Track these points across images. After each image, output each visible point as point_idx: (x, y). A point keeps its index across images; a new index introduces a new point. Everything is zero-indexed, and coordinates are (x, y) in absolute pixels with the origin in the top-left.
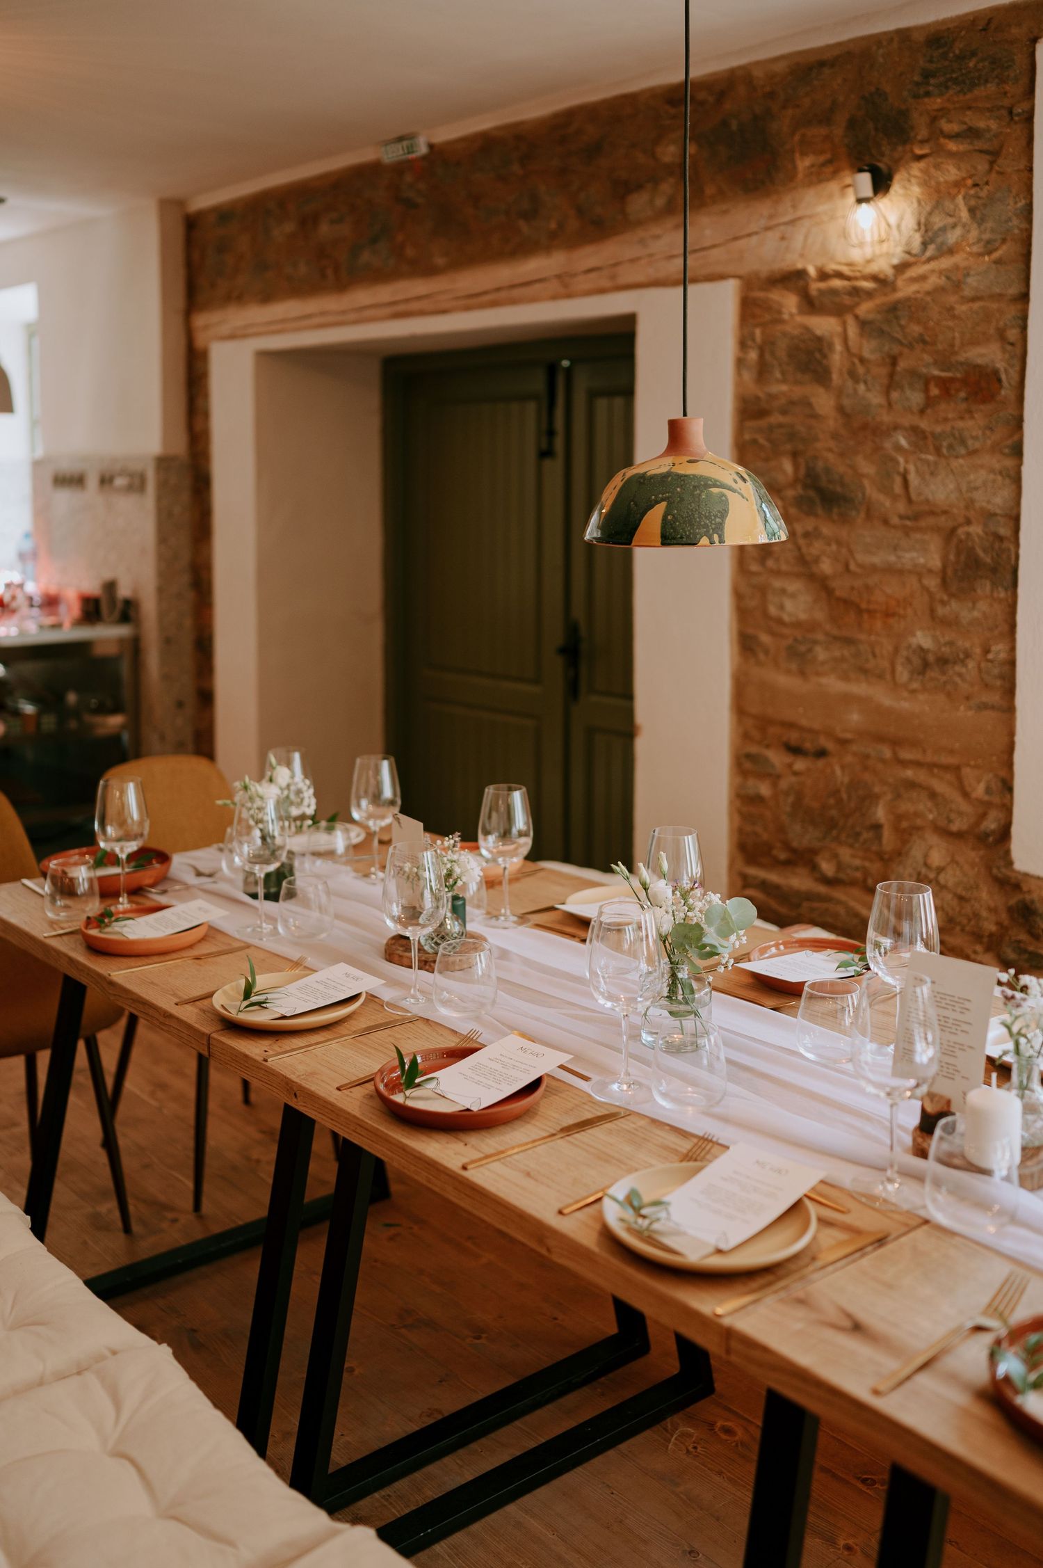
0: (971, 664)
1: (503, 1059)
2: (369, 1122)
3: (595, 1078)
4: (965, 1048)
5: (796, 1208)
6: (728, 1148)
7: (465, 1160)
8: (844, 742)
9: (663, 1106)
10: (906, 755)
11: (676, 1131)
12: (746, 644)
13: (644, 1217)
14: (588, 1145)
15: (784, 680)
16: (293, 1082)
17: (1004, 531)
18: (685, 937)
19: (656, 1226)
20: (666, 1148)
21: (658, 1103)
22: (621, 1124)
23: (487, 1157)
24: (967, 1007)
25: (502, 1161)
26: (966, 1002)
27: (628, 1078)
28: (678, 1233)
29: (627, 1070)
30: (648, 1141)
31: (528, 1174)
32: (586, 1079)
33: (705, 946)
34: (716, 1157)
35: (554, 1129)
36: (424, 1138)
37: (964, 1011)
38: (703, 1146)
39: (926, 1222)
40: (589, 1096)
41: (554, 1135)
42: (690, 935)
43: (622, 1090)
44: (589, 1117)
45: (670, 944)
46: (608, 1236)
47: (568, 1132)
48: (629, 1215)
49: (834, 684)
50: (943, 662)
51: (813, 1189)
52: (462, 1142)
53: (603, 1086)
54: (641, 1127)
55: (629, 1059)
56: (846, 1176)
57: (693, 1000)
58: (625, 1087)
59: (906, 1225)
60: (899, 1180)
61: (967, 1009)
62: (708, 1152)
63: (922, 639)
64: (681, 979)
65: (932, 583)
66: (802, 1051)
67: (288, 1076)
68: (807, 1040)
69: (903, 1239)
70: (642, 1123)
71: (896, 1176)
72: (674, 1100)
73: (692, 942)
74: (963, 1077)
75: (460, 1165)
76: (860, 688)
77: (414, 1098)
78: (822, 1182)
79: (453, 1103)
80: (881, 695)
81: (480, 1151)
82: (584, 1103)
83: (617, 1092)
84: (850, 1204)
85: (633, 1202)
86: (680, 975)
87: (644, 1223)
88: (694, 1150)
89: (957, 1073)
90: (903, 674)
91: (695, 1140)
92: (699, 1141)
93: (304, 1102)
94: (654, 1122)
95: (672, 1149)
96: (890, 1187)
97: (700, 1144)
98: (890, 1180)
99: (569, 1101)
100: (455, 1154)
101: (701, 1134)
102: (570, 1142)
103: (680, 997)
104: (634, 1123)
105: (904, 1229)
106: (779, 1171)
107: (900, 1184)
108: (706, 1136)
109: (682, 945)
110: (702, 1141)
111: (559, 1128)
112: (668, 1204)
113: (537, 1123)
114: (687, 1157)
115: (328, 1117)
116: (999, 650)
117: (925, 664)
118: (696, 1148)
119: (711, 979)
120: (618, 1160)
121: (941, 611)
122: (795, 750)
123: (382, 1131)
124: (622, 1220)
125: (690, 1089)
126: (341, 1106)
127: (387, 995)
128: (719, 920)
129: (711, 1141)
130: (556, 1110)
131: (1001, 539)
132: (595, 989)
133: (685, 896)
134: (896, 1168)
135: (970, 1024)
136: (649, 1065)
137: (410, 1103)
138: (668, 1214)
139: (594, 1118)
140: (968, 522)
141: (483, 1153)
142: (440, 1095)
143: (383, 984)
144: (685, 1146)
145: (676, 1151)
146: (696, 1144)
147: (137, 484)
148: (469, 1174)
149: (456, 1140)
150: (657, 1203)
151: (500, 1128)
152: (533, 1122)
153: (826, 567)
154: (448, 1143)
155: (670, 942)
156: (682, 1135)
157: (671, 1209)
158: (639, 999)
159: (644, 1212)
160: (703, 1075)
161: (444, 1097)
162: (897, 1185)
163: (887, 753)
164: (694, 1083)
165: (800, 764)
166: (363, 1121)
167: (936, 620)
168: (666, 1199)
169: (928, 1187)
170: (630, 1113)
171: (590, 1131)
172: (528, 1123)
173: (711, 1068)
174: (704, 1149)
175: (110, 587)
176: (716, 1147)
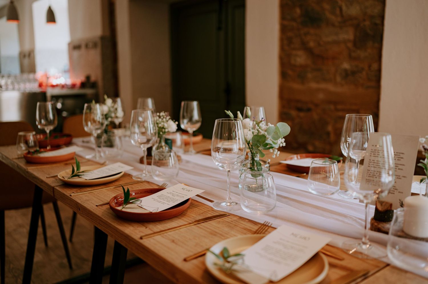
0: (364, 73)
1: (173, 192)
2: (104, 218)
3: (215, 201)
4: (400, 177)
5: (316, 257)
6: (275, 228)
7: (142, 234)
8: (316, 105)
9: (246, 211)
10: (339, 107)
11: (251, 222)
12: (284, 75)
13: (229, 262)
14: (207, 228)
15: (296, 86)
16: (78, 203)
17: (378, 22)
18: (258, 141)
19: (235, 267)
20: (245, 229)
21: (243, 210)
22: (226, 219)
23: (155, 233)
24: (402, 157)
25: (162, 235)
26: (401, 155)
27: (230, 200)
28: (247, 271)
29: (230, 197)
30: (237, 226)
31: (173, 241)
32: (211, 201)
33: (267, 144)
34: (269, 233)
35: (192, 221)
36: (127, 225)
37: (400, 159)
38: (264, 228)
39: (388, 265)
40: (212, 208)
41: (191, 223)
42: (260, 140)
43: (227, 206)
44: (210, 216)
45: (251, 145)
46: (207, 273)
47: (198, 222)
48: (221, 261)
49: (314, 85)
50: (353, 73)
51: (323, 248)
52: (145, 226)
53: (219, 204)
54: (234, 220)
55: (231, 193)
56: (340, 242)
57: (262, 169)
58: (229, 204)
59: (378, 267)
60: (369, 243)
61: (402, 158)
62: (266, 231)
63: (346, 66)
64: (256, 160)
65: (350, 45)
66: (310, 190)
67: (77, 201)
68: (312, 186)
69: (378, 274)
70: (235, 218)
71: (367, 241)
72: (251, 209)
73: (261, 143)
74: (399, 192)
75: (139, 236)
76: (323, 86)
77: (127, 208)
78: (327, 245)
79: (145, 210)
80: (331, 87)
81: (152, 231)
82: (209, 211)
83: (224, 206)
84: (344, 256)
85: (224, 255)
86: (256, 159)
87: (228, 265)
88: (259, 230)
89: (396, 191)
90: (338, 79)
91: (260, 226)
92: (261, 226)
93: (82, 212)
94: (241, 218)
95: (249, 230)
96: (364, 247)
97: (262, 227)
98: (364, 243)
99: (202, 210)
100: (139, 232)
101: (262, 223)
102: (199, 227)
103: (256, 169)
104: (231, 219)
105: (377, 269)
106: (305, 238)
107: (370, 245)
108: (265, 224)
109: (256, 145)
110: (263, 226)
111: (194, 221)
112: (244, 255)
113: (184, 219)
114: (255, 232)
115: (90, 218)
116: (375, 66)
117: (347, 75)
118: (261, 228)
119: (269, 160)
120: (221, 235)
121: (353, 54)
122: (300, 110)
123: (108, 222)
124: (215, 264)
125: (258, 204)
126: (94, 212)
127: (134, 173)
128: (273, 133)
129: (267, 226)
130: (195, 214)
131: (376, 24)
132: (214, 158)
133: (258, 124)
134: (368, 237)
135: (404, 165)
136: (239, 195)
137: (124, 210)
138: (243, 261)
139: (212, 216)
140: (364, 20)
141: (153, 231)
142: (140, 207)
143: (132, 169)
144: (255, 228)
145: (251, 230)
146: (260, 227)
147: (95, 45)
148: (141, 241)
149: (143, 226)
150: (237, 255)
151: (166, 221)
152: (183, 218)
153: (312, 44)
154: (138, 227)
155: (251, 144)
156: (254, 224)
157: (245, 258)
158: (236, 163)
159: (230, 259)
160: (265, 199)
161: (141, 207)
162: (368, 246)
163: (332, 107)
164: (260, 202)
165: (302, 114)
166: (102, 218)
167: (351, 58)
168: (243, 253)
169: (389, 247)
170: (230, 215)
171: (209, 222)
172: (180, 219)
173: (269, 196)
174: (264, 229)
175: (88, 78)
176: (270, 228)
